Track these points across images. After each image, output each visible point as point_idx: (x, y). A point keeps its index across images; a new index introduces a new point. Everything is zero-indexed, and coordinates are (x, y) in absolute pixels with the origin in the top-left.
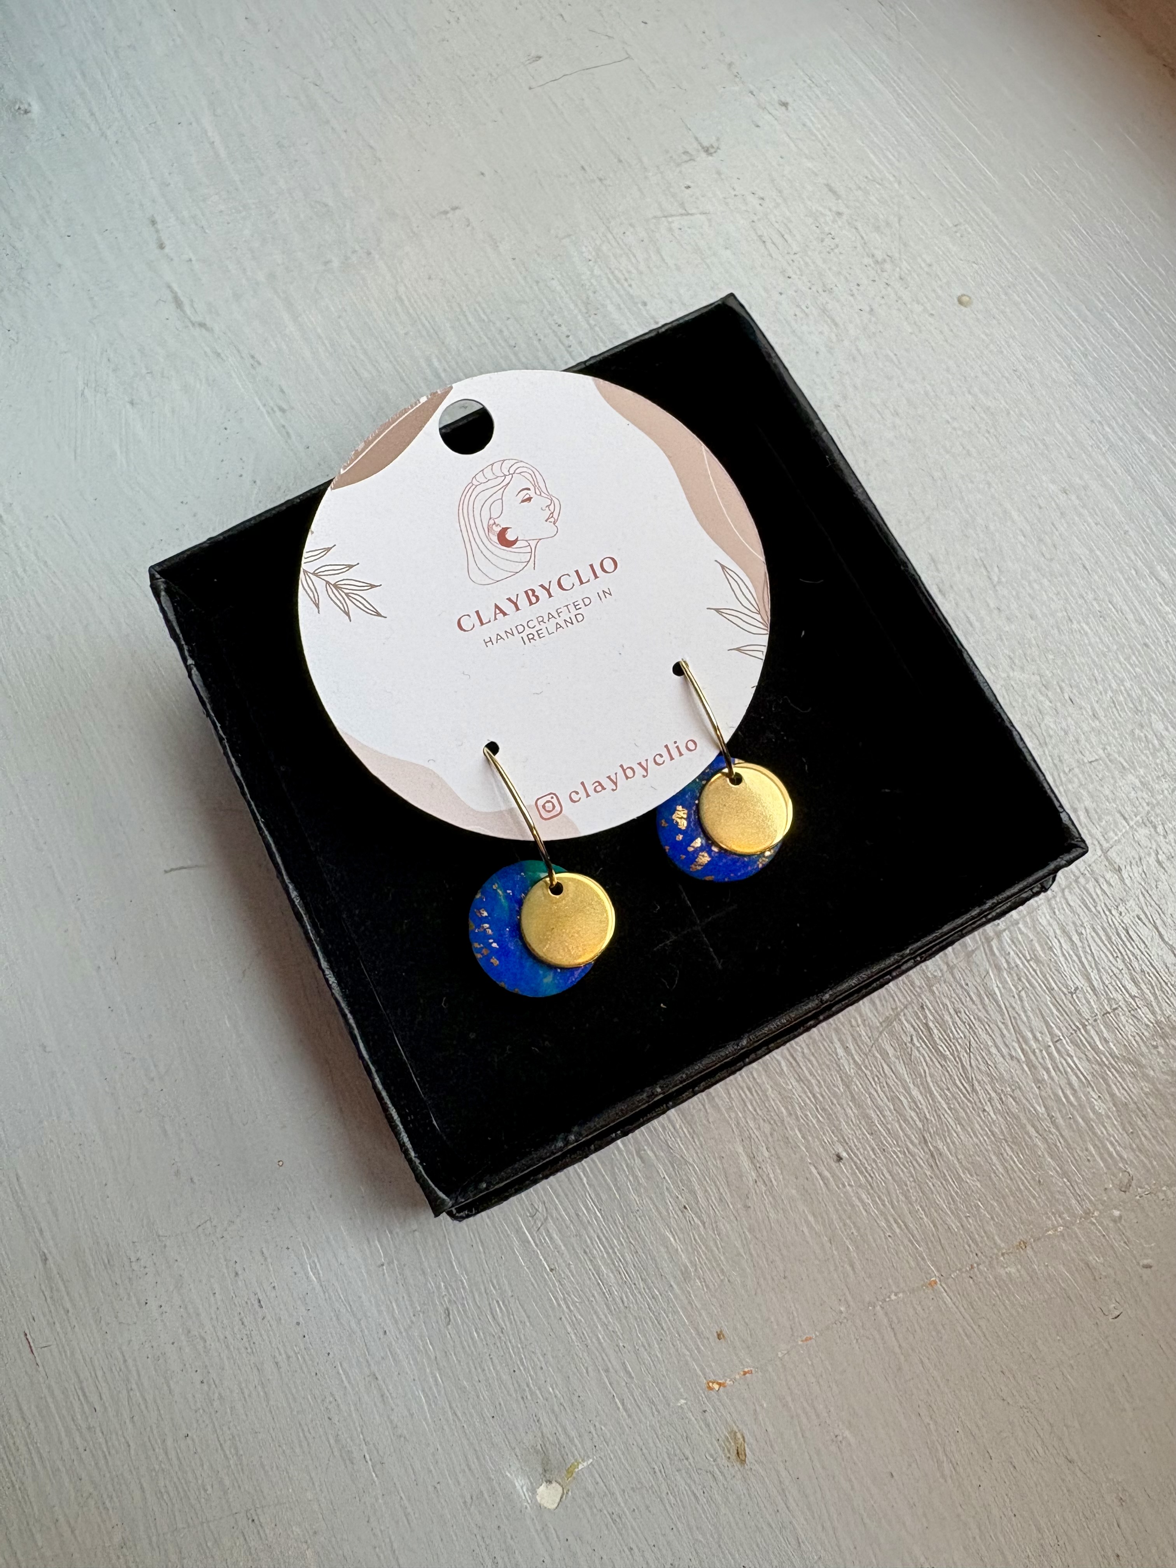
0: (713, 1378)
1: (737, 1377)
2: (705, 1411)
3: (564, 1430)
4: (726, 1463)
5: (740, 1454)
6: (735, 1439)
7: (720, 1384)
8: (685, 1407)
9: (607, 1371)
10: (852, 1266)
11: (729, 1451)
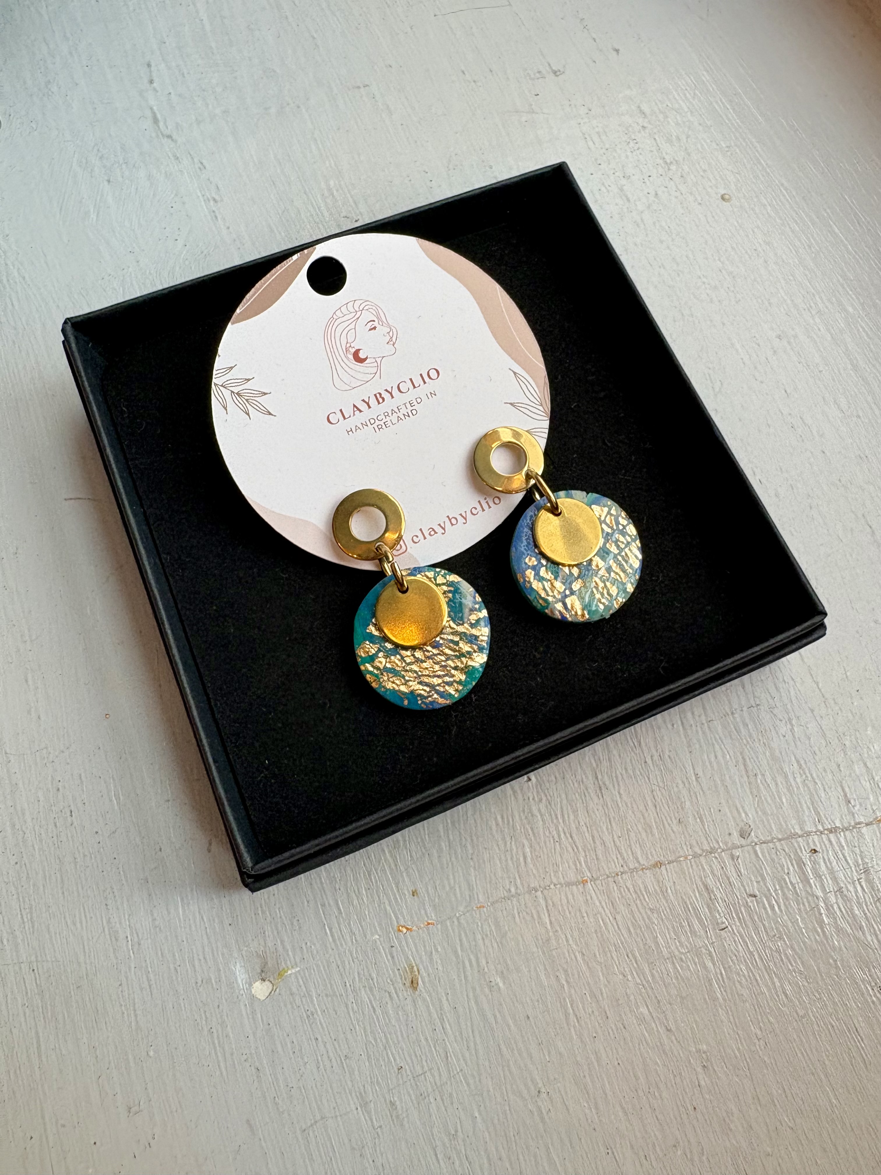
0: (402, 922)
1: (422, 926)
2: (392, 947)
3: (283, 943)
5: (414, 984)
6: (412, 971)
7: (407, 929)
8: (378, 941)
9: (323, 905)
10: (525, 858)
11: (405, 979)
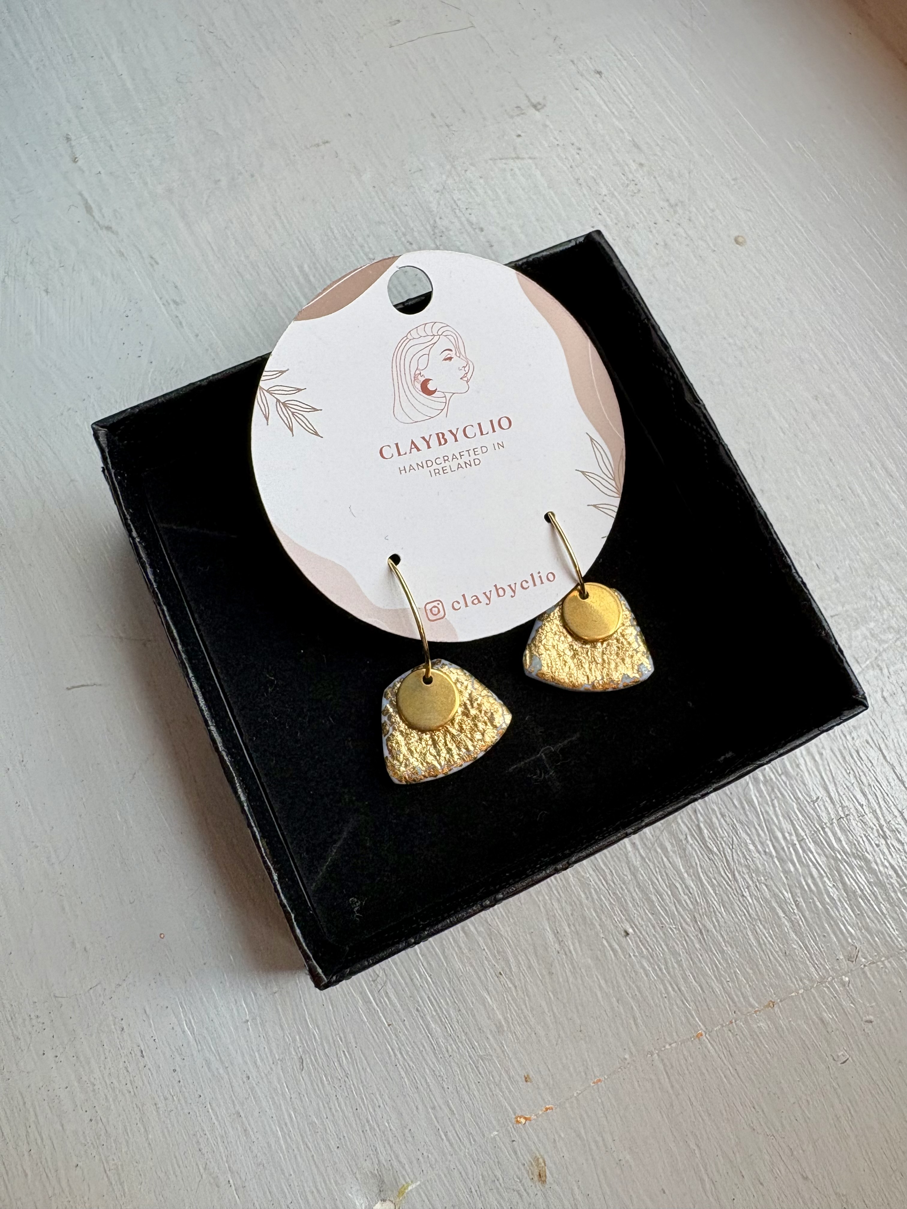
0: (519, 1113)
1: (540, 1113)
2: (513, 1141)
3: (397, 1157)
4: (530, 1183)
5: (541, 1177)
6: (538, 1163)
7: (526, 1119)
8: (497, 1137)
9: (434, 1108)
10: (635, 1020)
11: (532, 1174)
